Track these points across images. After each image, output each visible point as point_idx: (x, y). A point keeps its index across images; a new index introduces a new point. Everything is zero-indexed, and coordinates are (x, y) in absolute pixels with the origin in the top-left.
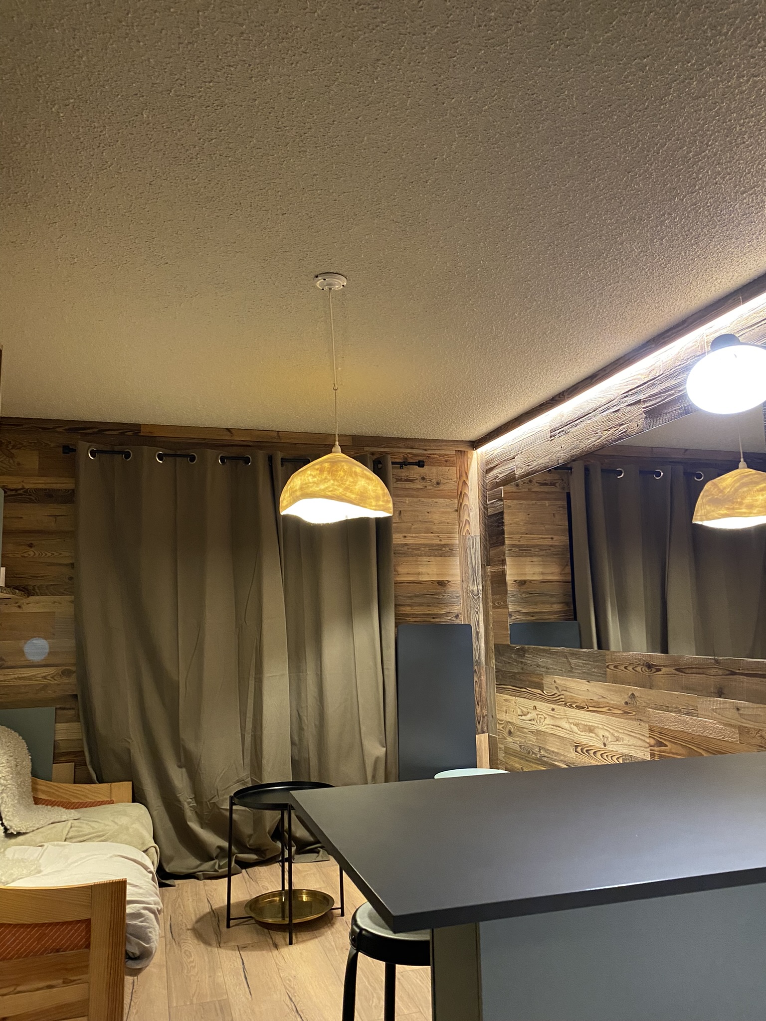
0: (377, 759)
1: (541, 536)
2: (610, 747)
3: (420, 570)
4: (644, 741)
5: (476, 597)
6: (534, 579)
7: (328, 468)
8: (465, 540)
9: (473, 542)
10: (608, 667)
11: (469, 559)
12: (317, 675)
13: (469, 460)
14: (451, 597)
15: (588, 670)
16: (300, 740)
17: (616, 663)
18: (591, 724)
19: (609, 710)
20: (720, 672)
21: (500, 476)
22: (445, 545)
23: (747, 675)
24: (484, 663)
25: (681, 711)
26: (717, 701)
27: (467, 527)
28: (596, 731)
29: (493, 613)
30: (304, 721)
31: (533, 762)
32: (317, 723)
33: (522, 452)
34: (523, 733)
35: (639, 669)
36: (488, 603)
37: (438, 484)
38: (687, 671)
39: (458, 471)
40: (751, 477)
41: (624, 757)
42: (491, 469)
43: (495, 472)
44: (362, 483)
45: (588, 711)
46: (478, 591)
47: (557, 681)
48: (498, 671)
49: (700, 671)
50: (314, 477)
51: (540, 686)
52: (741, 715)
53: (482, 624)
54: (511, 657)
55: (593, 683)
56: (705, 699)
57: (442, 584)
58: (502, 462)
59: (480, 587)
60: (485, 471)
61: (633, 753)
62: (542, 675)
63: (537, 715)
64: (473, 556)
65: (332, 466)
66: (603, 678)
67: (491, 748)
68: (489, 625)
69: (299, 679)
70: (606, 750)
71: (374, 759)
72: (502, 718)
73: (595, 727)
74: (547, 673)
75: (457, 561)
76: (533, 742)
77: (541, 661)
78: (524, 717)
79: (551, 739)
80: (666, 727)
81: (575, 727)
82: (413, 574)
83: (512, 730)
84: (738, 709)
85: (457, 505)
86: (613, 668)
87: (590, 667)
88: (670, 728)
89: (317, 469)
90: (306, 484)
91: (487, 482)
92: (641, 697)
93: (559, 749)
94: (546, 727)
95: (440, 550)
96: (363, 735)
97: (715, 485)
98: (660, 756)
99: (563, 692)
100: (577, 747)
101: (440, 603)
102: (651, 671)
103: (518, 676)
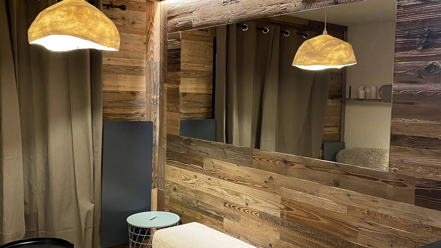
0: (89, 212)
1: (197, 65)
2: (250, 206)
3: (119, 84)
4: (277, 205)
5: (155, 103)
6: (191, 92)
7: (74, 11)
8: (150, 65)
9: (155, 66)
10: (254, 158)
11: (152, 78)
12: (44, 156)
13: (155, 8)
14: (139, 102)
15: (239, 158)
16: (31, 201)
17: (260, 157)
18: (237, 191)
19: (252, 184)
20: (339, 172)
21: (180, 23)
22: (137, 67)
23: (358, 176)
24: (158, 145)
25: (306, 191)
26: (335, 189)
27: (152, 56)
28: (241, 195)
29: (167, 114)
30: (34, 188)
31: (191, 209)
32: (44, 189)
33: (198, 10)
34: (185, 190)
35: (277, 162)
36: (164, 108)
37: (133, 23)
38: (314, 168)
39: (147, 15)
40: (331, 41)
41: (260, 213)
42: (172, 17)
43: (175, 20)
44: (101, 25)
45: (236, 183)
46: (157, 99)
47: (215, 163)
48: (168, 151)
49: (324, 170)
50: (62, 17)
51: (202, 165)
52: (350, 199)
53: (158, 121)
54: (180, 144)
55: (241, 167)
56: (325, 186)
57: (133, 93)
58: (181, 14)
59: (158, 97)
60: (167, 17)
61: (267, 211)
62: (203, 157)
63: (197, 181)
64: (155, 75)
65: (78, 10)
66: (250, 164)
67: (159, 197)
68: (164, 122)
69: (30, 159)
70: (248, 207)
71: (86, 211)
72: (169, 180)
73: (240, 193)
74: (207, 157)
75: (144, 79)
76: (192, 197)
77: (202, 149)
78: (186, 181)
79: (207, 197)
80: (294, 200)
81: (225, 191)
82: (114, 86)
83: (177, 188)
84: (349, 195)
85: (145, 40)
86: (258, 160)
87: (240, 157)
88: (297, 200)
89: (65, 11)
90: (55, 22)
91: (168, 26)
92: (277, 180)
93: (212, 203)
94: (203, 189)
95: (133, 70)
96: (78, 196)
97: (310, 44)
98: (288, 216)
99: (218, 170)
100: (225, 203)
101: (132, 106)
102: (287, 165)
103: (184, 156)
